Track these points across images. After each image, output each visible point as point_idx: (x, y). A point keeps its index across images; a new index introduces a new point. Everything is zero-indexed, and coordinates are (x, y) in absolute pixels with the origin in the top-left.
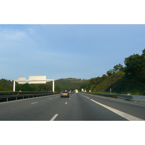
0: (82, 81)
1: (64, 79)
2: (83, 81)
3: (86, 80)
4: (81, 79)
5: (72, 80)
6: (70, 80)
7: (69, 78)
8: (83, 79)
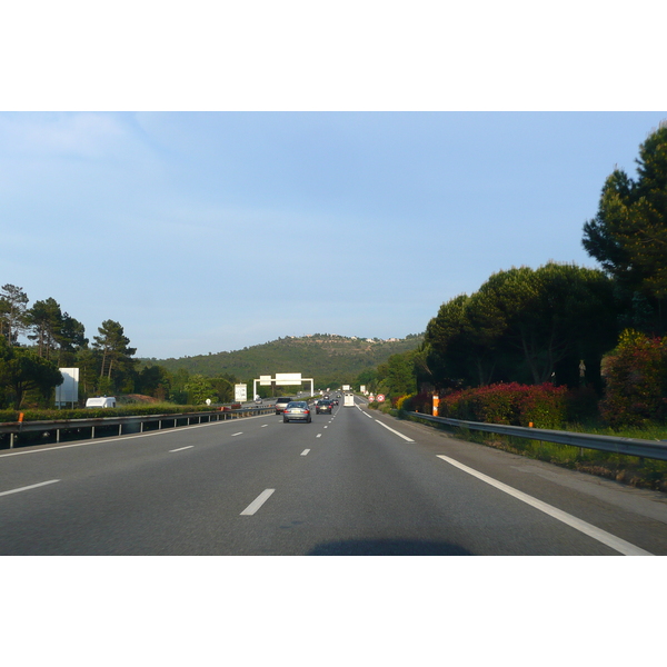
0: (369, 349)
1: (296, 339)
2: (374, 345)
3: (385, 343)
4: (364, 340)
5: (328, 345)
6: (320, 341)
7: (317, 336)
8: (375, 339)
